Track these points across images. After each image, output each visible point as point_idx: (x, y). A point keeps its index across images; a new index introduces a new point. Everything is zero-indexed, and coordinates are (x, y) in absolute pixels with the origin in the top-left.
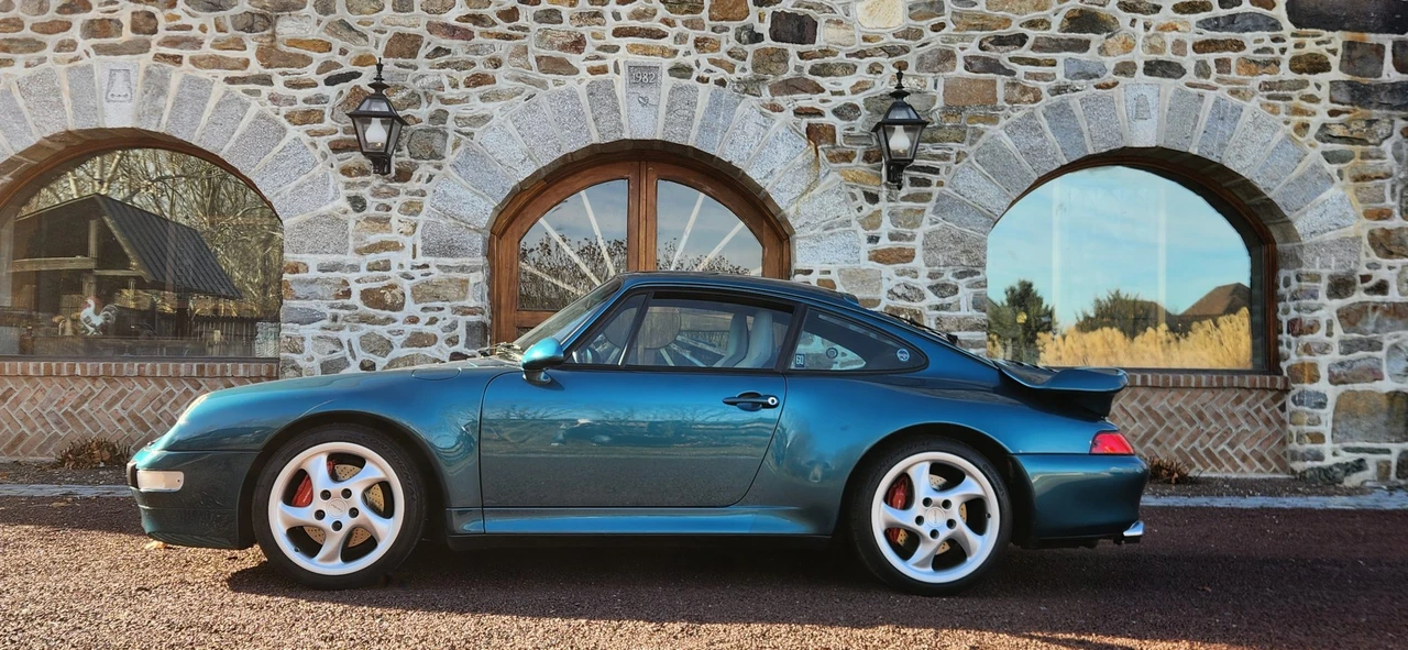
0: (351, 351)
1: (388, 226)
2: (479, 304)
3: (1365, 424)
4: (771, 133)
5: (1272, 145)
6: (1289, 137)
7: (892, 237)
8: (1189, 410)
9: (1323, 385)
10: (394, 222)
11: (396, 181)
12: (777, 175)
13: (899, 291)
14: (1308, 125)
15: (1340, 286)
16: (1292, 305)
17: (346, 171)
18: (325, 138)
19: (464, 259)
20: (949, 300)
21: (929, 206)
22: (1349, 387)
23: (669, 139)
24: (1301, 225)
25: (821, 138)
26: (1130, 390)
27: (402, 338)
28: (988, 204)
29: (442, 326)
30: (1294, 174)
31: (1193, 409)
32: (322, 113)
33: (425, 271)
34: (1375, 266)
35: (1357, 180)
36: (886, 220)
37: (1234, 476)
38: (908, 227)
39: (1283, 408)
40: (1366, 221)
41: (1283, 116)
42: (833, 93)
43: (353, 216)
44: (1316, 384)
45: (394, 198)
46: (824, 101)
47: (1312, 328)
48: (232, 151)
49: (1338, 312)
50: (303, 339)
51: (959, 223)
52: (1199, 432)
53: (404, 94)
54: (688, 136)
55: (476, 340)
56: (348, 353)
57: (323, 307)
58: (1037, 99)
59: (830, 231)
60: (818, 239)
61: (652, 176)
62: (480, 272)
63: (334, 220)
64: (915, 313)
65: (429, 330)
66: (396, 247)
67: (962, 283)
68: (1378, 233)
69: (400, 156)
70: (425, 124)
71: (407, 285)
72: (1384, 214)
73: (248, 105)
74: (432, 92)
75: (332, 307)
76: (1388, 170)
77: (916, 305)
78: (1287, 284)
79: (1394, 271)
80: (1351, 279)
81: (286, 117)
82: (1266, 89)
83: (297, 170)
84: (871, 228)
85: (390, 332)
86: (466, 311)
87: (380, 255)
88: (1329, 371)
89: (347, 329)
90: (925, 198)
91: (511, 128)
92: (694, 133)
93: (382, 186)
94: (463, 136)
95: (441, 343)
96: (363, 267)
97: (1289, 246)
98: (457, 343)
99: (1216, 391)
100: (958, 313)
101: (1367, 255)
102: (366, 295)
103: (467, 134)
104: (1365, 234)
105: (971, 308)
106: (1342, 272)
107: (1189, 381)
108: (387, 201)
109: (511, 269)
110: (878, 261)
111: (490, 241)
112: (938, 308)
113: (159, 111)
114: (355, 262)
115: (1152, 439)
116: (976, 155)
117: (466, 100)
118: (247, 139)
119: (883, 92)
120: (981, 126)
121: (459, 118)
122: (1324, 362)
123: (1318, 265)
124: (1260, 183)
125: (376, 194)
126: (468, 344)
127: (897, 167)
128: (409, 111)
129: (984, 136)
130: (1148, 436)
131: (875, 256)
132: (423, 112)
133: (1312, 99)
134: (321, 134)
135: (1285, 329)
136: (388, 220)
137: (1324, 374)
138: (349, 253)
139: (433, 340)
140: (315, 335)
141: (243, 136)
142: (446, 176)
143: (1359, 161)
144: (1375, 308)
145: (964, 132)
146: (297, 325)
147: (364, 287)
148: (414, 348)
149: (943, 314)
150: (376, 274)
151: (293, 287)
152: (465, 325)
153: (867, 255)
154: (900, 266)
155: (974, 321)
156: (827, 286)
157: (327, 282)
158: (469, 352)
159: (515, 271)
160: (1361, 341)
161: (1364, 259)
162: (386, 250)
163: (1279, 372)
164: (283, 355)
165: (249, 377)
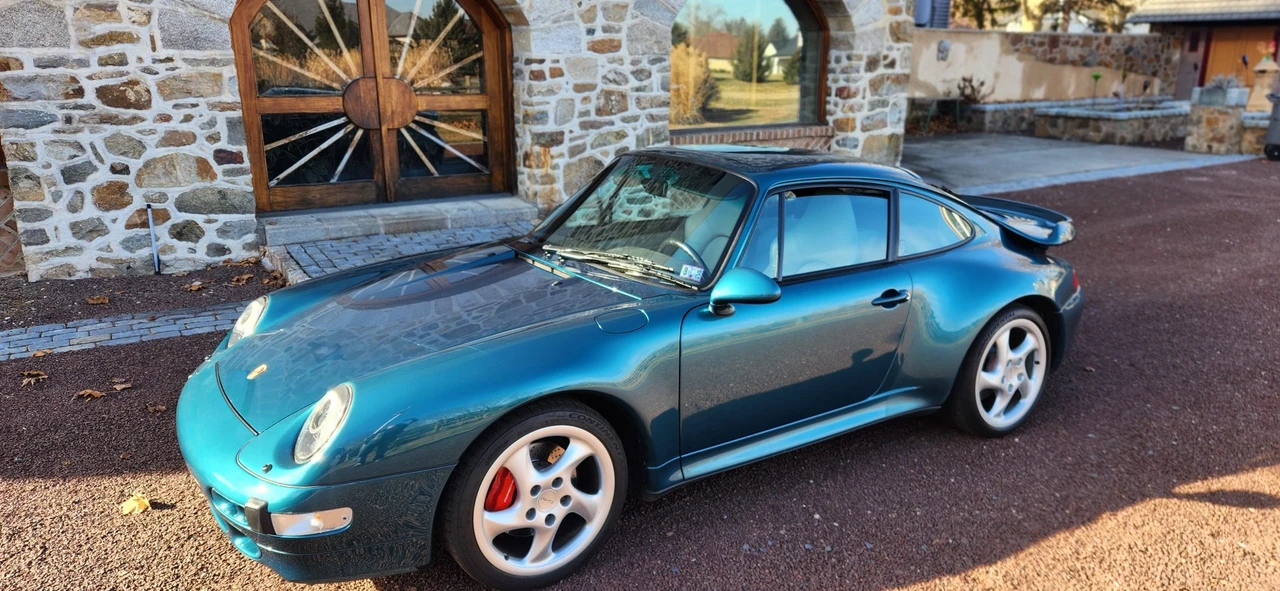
0: (97, 154)
1: (115, 14)
2: (233, 99)
3: (876, 157)
7: (605, 30)
9: (858, 133)
10: (122, 9)
13: (611, 76)
15: (872, 64)
16: (842, 77)
19: (213, 52)
20: (645, 83)
21: (631, 3)
22: (871, 133)
24: (856, 19)
27: (156, 138)
28: (672, 2)
29: (200, 123)
33: (170, 65)
34: (890, 48)
36: (600, 14)
38: (616, 21)
39: (829, 149)
40: (889, 16)
44: (854, 132)
47: (855, 95)
49: (869, 81)
50: (32, 145)
51: (652, 18)
55: (239, 136)
56: (93, 158)
57: (51, 108)
59: (557, 24)
60: (547, 31)
62: (231, 66)
63: (44, 7)
64: (622, 95)
65: (185, 127)
66: (130, 38)
67: (654, 68)
68: (894, 25)
71: (150, 81)
72: (896, 11)
75: (62, 107)
77: (622, 88)
78: (838, 60)
79: (898, 52)
80: (878, 58)
84: (589, 22)
85: (140, 132)
86: (225, 107)
87: (111, 48)
88: (862, 123)
89: (86, 129)
95: (201, 140)
96: (94, 61)
97: (841, 34)
98: (218, 140)
100: (651, 94)
101: (888, 40)
102: (102, 93)
104: (887, 26)
105: (659, 88)
106: (873, 53)
109: (245, 55)
110: (595, 51)
112: (638, 90)
114: (82, 57)
122: (859, 117)
123: (861, 49)
126: (231, 140)
131: (593, 47)
135: (833, 93)
136: (114, 7)
137: (858, 125)
138: (72, 46)
139: (191, 138)
140: (47, 140)
144: (888, 78)
146: (22, 130)
147: (98, 83)
148: (172, 148)
149: (641, 94)
150: (110, 69)
151: (6, 86)
152: (224, 121)
153: (586, 46)
154: (611, 55)
155: (662, 99)
156: (557, 73)
157: (50, 79)
158: (234, 148)
159: (249, 57)
160: (879, 101)
161: (886, 44)
162: (119, 42)
163: (826, 124)
164: (10, 164)
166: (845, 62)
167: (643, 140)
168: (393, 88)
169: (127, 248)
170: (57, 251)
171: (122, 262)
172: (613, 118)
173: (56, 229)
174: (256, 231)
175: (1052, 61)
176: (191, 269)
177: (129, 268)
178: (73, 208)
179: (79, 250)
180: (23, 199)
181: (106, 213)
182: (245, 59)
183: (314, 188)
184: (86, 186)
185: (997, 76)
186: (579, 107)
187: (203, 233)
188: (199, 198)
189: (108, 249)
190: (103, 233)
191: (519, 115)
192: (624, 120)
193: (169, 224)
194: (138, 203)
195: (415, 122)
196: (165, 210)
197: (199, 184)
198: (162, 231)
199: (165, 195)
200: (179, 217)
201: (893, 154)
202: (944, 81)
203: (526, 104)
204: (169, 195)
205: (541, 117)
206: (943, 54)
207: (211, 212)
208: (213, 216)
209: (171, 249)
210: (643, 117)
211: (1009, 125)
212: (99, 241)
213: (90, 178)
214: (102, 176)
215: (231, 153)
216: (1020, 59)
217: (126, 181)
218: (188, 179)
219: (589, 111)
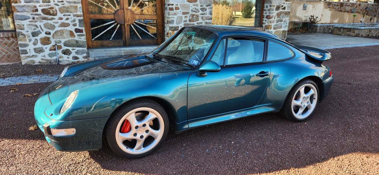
0: (41, 29)
2: (80, 14)
9: (272, 30)
13: (194, 10)
15: (278, 8)
16: (268, 12)
20: (204, 12)
22: (277, 30)
27: (58, 24)
29: (71, 21)
33: (63, 3)
47: (272, 18)
49: (277, 14)
50: (23, 25)
55: (82, 25)
56: (40, 30)
57: (29, 15)
62: (80, 4)
65: (67, 22)
67: (207, 8)
71: (57, 8)
75: (32, 15)
77: (197, 14)
78: (267, 7)
79: (287, 5)
80: (280, 6)
85: (54, 23)
86: (78, 16)
88: (274, 27)
89: (39, 22)
95: (71, 25)
96: (41, 1)
98: (76, 26)
100: (206, 16)
102: (43, 11)
105: (209, 14)
106: (278, 5)
110: (189, 2)
112: (202, 14)
122: (273, 25)
123: (274, 3)
126: (80, 26)
135: (265, 17)
137: (273, 27)
139: (68, 25)
140: (27, 24)
144: (283, 13)
146: (20, 21)
147: (42, 8)
148: (63, 27)
149: (203, 16)
150: (45, 4)
151: (16, 8)
152: (78, 20)
153: (186, 0)
154: (194, 3)
155: (210, 17)
156: (177, 8)
157: (28, 6)
158: (80, 28)
160: (280, 20)
161: (283, 2)
163: (262, 27)
164: (17, 30)
165: (5, 37)
166: (269, 7)
168: (128, 12)
169: (50, 56)
170: (30, 56)
171: (48, 60)
172: (194, 23)
173: (30, 50)
174: (87, 53)
175: (341, 11)
176: (67, 63)
177: (50, 62)
178: (35, 44)
179: (36, 56)
180: (21, 41)
181: (44, 46)
182: (86, 2)
183: (105, 41)
184: (38, 38)
185: (322, 15)
186: (184, 19)
187: (71, 53)
188: (70, 42)
189: (44, 56)
190: (43, 52)
191: (166, 21)
192: (197, 23)
193: (62, 50)
194: (53, 43)
195: (135, 23)
196: (61, 46)
197: (70, 39)
198: (60, 52)
199: (61, 41)
200: (64, 48)
201: (284, 37)
202: (305, 17)
203: (168, 18)
205: (172, 22)
206: (305, 8)
207: (74, 47)
208: (74, 48)
209: (62, 57)
210: (204, 23)
211: (325, 31)
212: (42, 54)
213: (40, 35)
214: (43, 35)
215: (80, 29)
216: (330, 10)
217: (50, 37)
218: (67, 37)
219: (187, 20)
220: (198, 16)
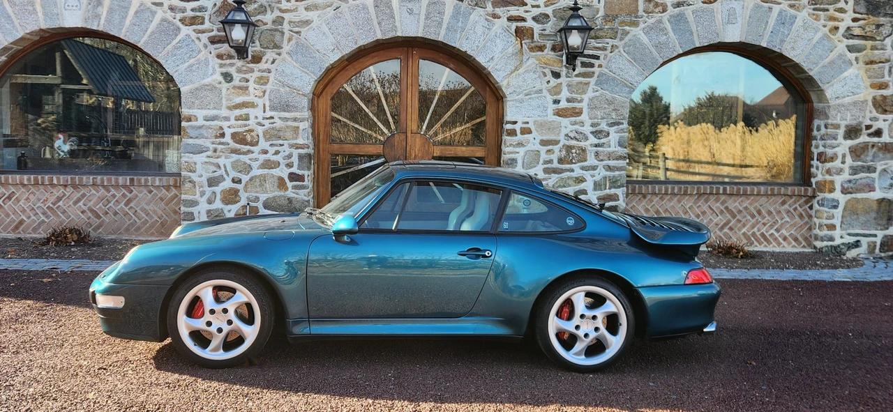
0: (226, 171)
1: (247, 92)
2: (306, 142)
3: (862, 219)
4: (492, 33)
5: (814, 41)
6: (825, 35)
7: (568, 100)
8: (752, 209)
9: (837, 195)
10: (251, 89)
11: (252, 63)
12: (496, 61)
13: (572, 135)
14: (838, 28)
15: (852, 132)
16: (821, 143)
17: (220, 56)
18: (205, 34)
19: (296, 114)
20: (603, 141)
21: (593, 81)
22: (854, 195)
23: (426, 37)
24: (829, 93)
25: (524, 36)
26: (716, 196)
27: (258, 163)
28: (630, 79)
29: (283, 156)
30: (827, 59)
31: (755, 208)
32: (203, 18)
33: (272, 121)
34: (876, 119)
35: (867, 64)
36: (565, 89)
37: (778, 250)
38: (579, 94)
39: (811, 208)
40: (872, 90)
41: (822, 22)
42: (533, 6)
43: (225, 85)
44: (832, 194)
45: (251, 74)
46: (527, 12)
47: (832, 159)
48: (147, 43)
49: (849, 148)
50: (195, 164)
51: (612, 92)
52: (758, 222)
53: (256, 6)
54: (439, 34)
55: (305, 165)
56: (224, 172)
57: (207, 143)
58: (664, 11)
59: (529, 97)
60: (521, 101)
61: (416, 57)
62: (306, 122)
63: (212, 88)
64: (582, 149)
65: (275, 158)
66: (253, 105)
67: (612, 130)
68: (878, 98)
69: (254, 47)
70: (269, 26)
71: (260, 130)
72: (883, 86)
73: (155, 13)
74: (273, 5)
75: (213, 143)
76: (888, 58)
77: (582, 144)
78: (819, 129)
79: (887, 122)
80: (859, 128)
81: (180, 20)
82: (812, 4)
83: (188, 55)
84: (555, 95)
85: (250, 159)
86: (298, 147)
87: (242, 110)
88: (842, 186)
89: (223, 157)
90: (590, 75)
91: (325, 28)
92: (443, 32)
93: (243, 66)
94: (294, 34)
95: (282, 166)
96: (232, 119)
97: (820, 106)
98: (292, 166)
99: (769, 197)
100: (609, 149)
101: (871, 112)
102: (234, 136)
103: (297, 33)
104: (870, 99)
105: (617, 145)
106: (854, 123)
107: (753, 191)
108: (246, 76)
109: (326, 117)
110: (559, 116)
111: (313, 100)
112: (596, 146)
113: (98, 16)
114: (227, 115)
115: (728, 227)
116: (624, 47)
117: (295, 10)
118: (156, 35)
119: (565, 6)
120: (627, 28)
121: (291, 22)
122: (838, 180)
123: (839, 118)
124: (805, 66)
125: (239, 71)
126: (299, 167)
127: (572, 57)
128: (259, 17)
129: (629, 35)
130: (725, 225)
131: (558, 113)
132: (268, 18)
133: (842, 10)
134: (203, 32)
135: (815, 158)
136: (247, 88)
137: (838, 187)
138: (223, 109)
139: (277, 164)
140: (203, 161)
141: (153, 33)
142: (284, 60)
143: (870, 51)
144: (873, 146)
145: (617, 32)
146: (191, 155)
147: (233, 130)
148: (266, 170)
149: (600, 149)
150: (240, 122)
151: (188, 131)
152: (297, 155)
153: (552, 112)
154: (573, 119)
155: (619, 154)
156: (526, 131)
157: (209, 127)
158: (300, 172)
159: (329, 118)
160: (863, 167)
161: (868, 115)
162: (247, 107)
163: (810, 185)
164: (183, 173)
165: (163, 186)
167: (600, 185)
168: (418, 140)
172: (573, 166)
173: (199, 212)
178: (210, 202)
180: (185, 194)
181: (226, 207)
182: (326, 119)
184: (218, 189)
186: (544, 156)
188: (276, 202)
191: (502, 162)
192: (583, 168)
194: (243, 202)
196: (257, 207)
199: (258, 198)
200: (264, 212)
201: (886, 218)
203: (504, 152)
204: (260, 199)
205: (512, 162)
207: (282, 211)
210: (601, 167)
213: (221, 185)
214: (227, 184)
215: (298, 175)
217: (239, 188)
218: (272, 189)
219: (552, 160)
220: (584, 150)
